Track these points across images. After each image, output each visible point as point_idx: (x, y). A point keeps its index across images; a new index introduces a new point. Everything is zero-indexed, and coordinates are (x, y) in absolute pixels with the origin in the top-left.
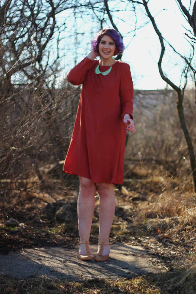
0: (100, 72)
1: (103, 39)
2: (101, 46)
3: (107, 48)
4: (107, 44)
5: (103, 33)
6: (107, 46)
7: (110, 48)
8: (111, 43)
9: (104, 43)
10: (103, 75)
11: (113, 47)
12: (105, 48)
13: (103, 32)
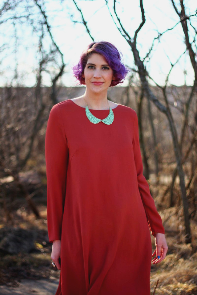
0: (99, 120)
1: (89, 61)
2: (88, 73)
3: (98, 77)
4: (98, 68)
5: (90, 50)
6: (97, 73)
7: (103, 77)
8: (104, 68)
9: (92, 67)
10: (106, 123)
11: (107, 75)
12: (95, 78)
13: (89, 48)
